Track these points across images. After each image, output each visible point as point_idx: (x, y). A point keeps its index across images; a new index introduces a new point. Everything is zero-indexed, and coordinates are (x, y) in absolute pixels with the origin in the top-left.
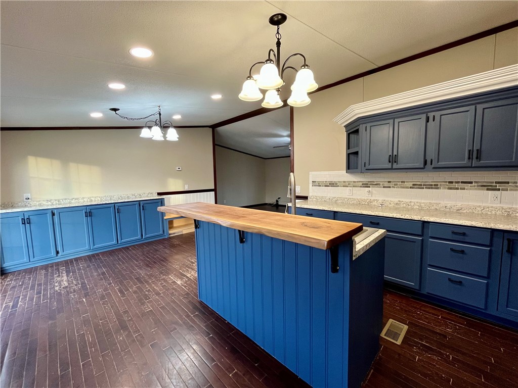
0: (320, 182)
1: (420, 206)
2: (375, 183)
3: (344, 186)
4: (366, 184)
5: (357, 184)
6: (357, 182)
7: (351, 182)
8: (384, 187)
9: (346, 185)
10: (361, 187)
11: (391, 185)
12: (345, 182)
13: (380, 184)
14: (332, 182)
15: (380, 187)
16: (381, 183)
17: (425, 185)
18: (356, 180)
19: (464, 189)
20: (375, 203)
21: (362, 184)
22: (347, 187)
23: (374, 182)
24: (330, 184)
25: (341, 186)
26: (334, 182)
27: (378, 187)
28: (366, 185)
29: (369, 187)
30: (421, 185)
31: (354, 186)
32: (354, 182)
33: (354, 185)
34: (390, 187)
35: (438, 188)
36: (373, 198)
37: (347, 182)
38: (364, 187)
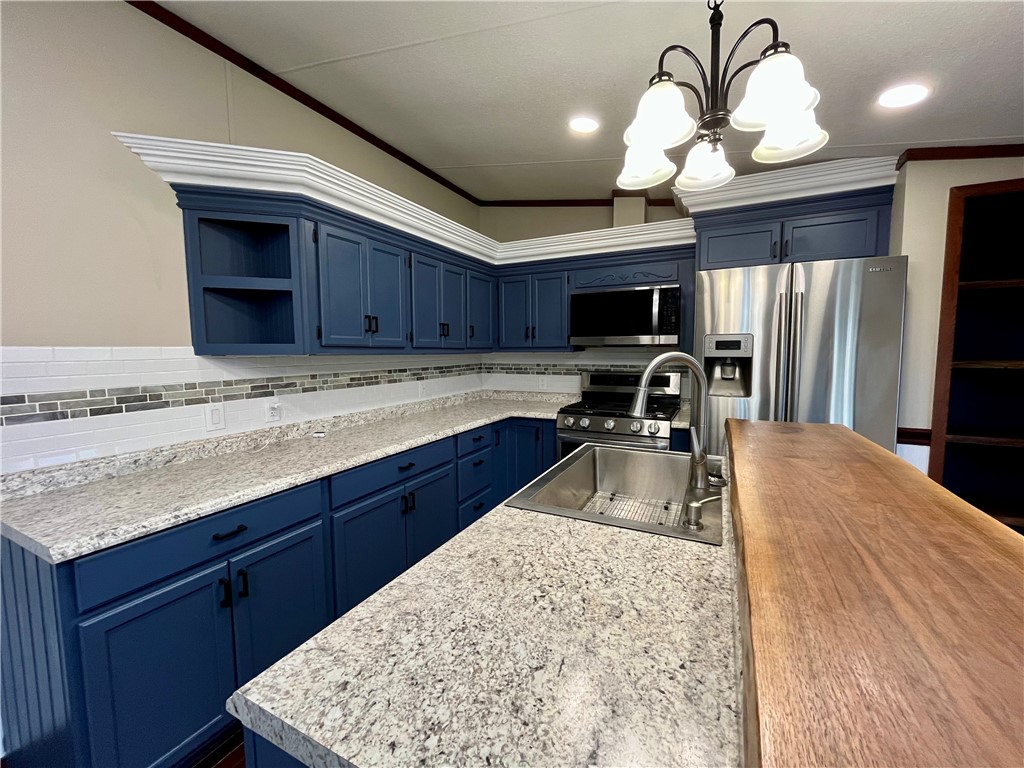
0: (59, 396)
1: (365, 419)
2: (285, 382)
3: (189, 402)
4: (262, 387)
5: (234, 390)
6: (238, 382)
7: (217, 384)
8: (305, 390)
9: (197, 395)
10: (249, 396)
11: (317, 383)
12: (192, 386)
13: (293, 385)
14: (130, 390)
15: (297, 392)
16: (298, 382)
17: (365, 379)
18: (233, 378)
19: (400, 381)
20: (293, 435)
21: (253, 388)
22: (205, 401)
23: (281, 379)
24: (120, 401)
25: (175, 404)
26: (145, 389)
27: (292, 392)
28: (262, 390)
29: (272, 394)
30: (359, 379)
31: (227, 398)
32: (228, 383)
33: (227, 393)
34: (315, 389)
35: (377, 383)
36: (284, 423)
37: (202, 385)
38: (256, 396)
